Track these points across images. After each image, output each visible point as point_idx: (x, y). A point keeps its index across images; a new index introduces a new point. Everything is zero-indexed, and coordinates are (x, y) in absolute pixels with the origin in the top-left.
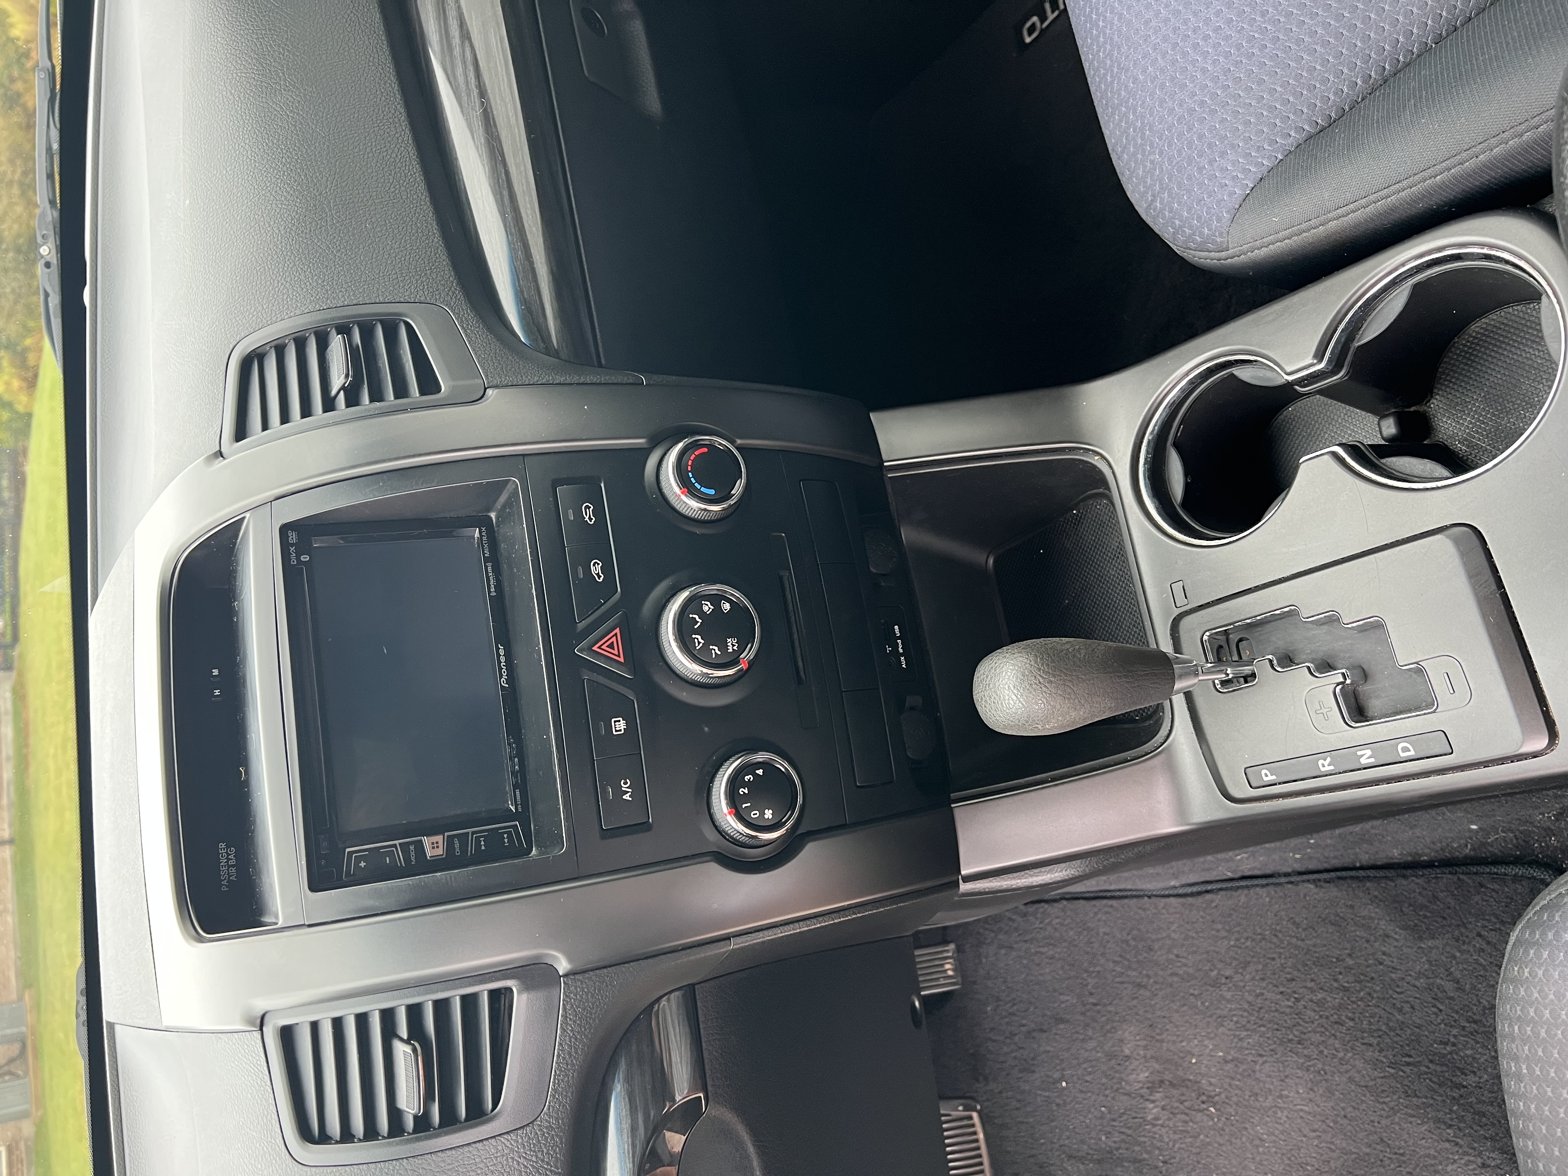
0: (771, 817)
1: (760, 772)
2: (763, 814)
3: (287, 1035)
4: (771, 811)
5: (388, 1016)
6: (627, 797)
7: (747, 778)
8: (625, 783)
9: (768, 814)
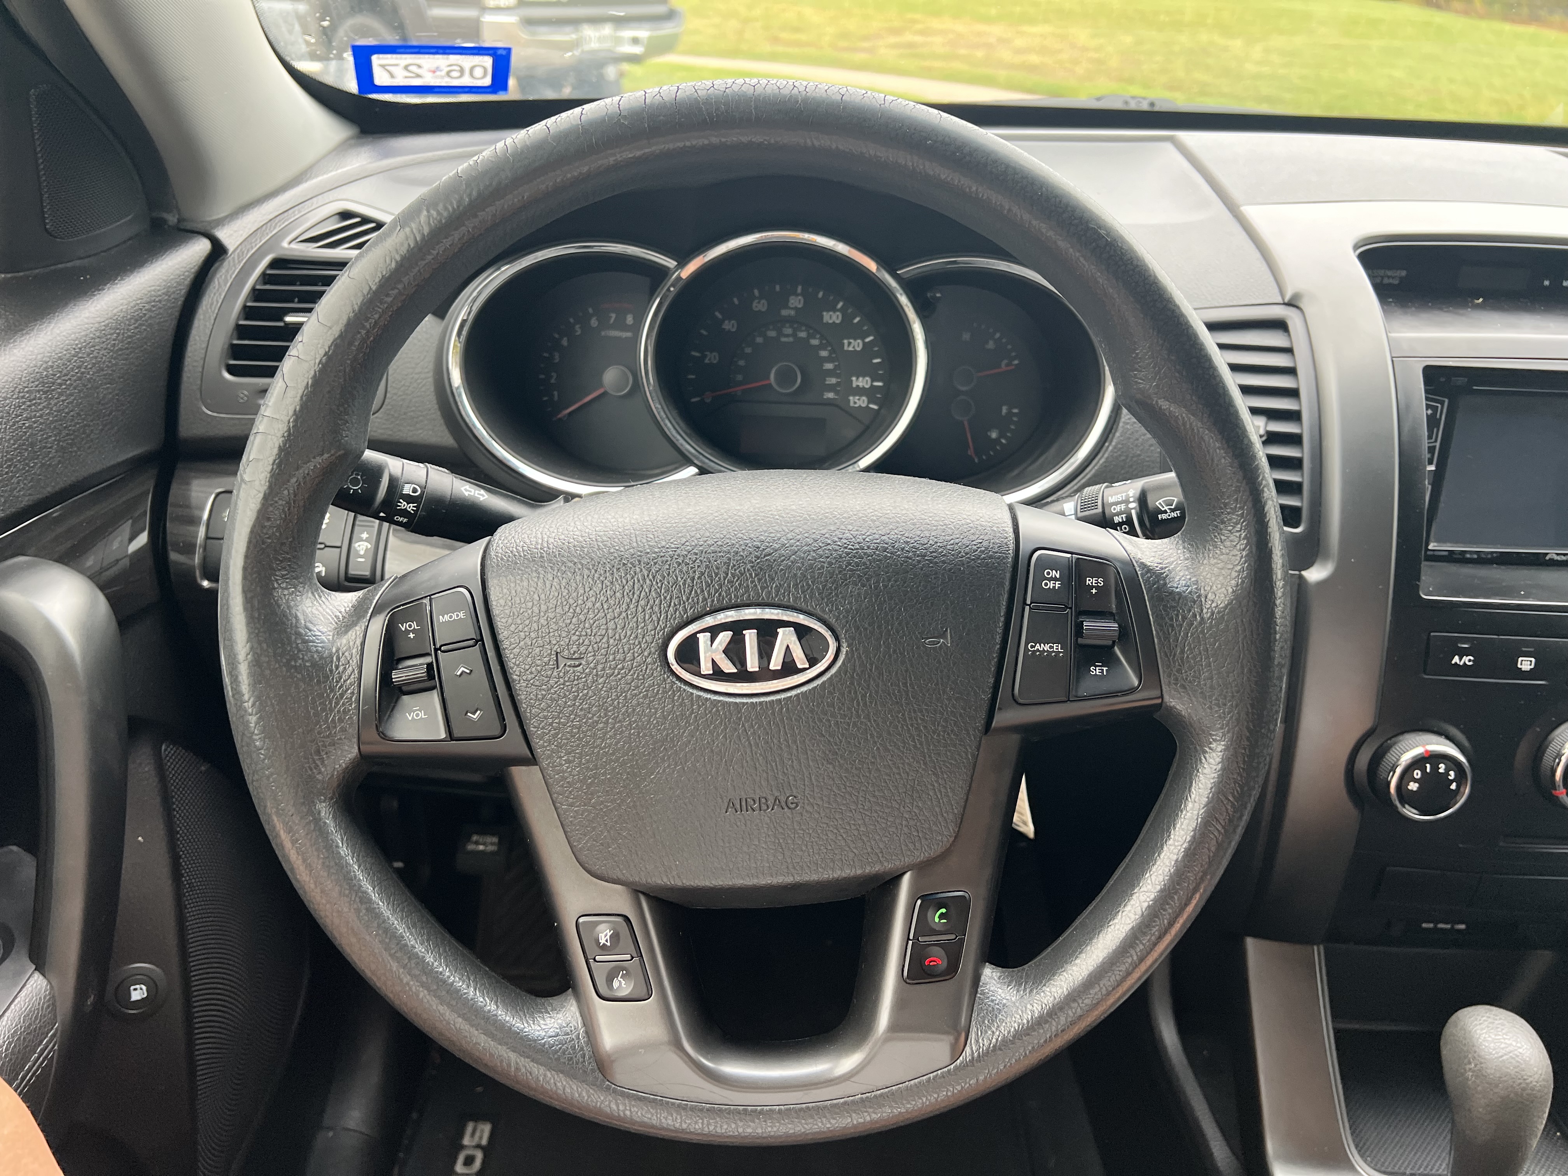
0: (1409, 788)
1: (1453, 786)
2: (1415, 781)
3: (1280, 325)
4: (1415, 789)
5: (1294, 416)
6: (1456, 659)
7: (1452, 773)
8: (1470, 660)
9: (1413, 786)
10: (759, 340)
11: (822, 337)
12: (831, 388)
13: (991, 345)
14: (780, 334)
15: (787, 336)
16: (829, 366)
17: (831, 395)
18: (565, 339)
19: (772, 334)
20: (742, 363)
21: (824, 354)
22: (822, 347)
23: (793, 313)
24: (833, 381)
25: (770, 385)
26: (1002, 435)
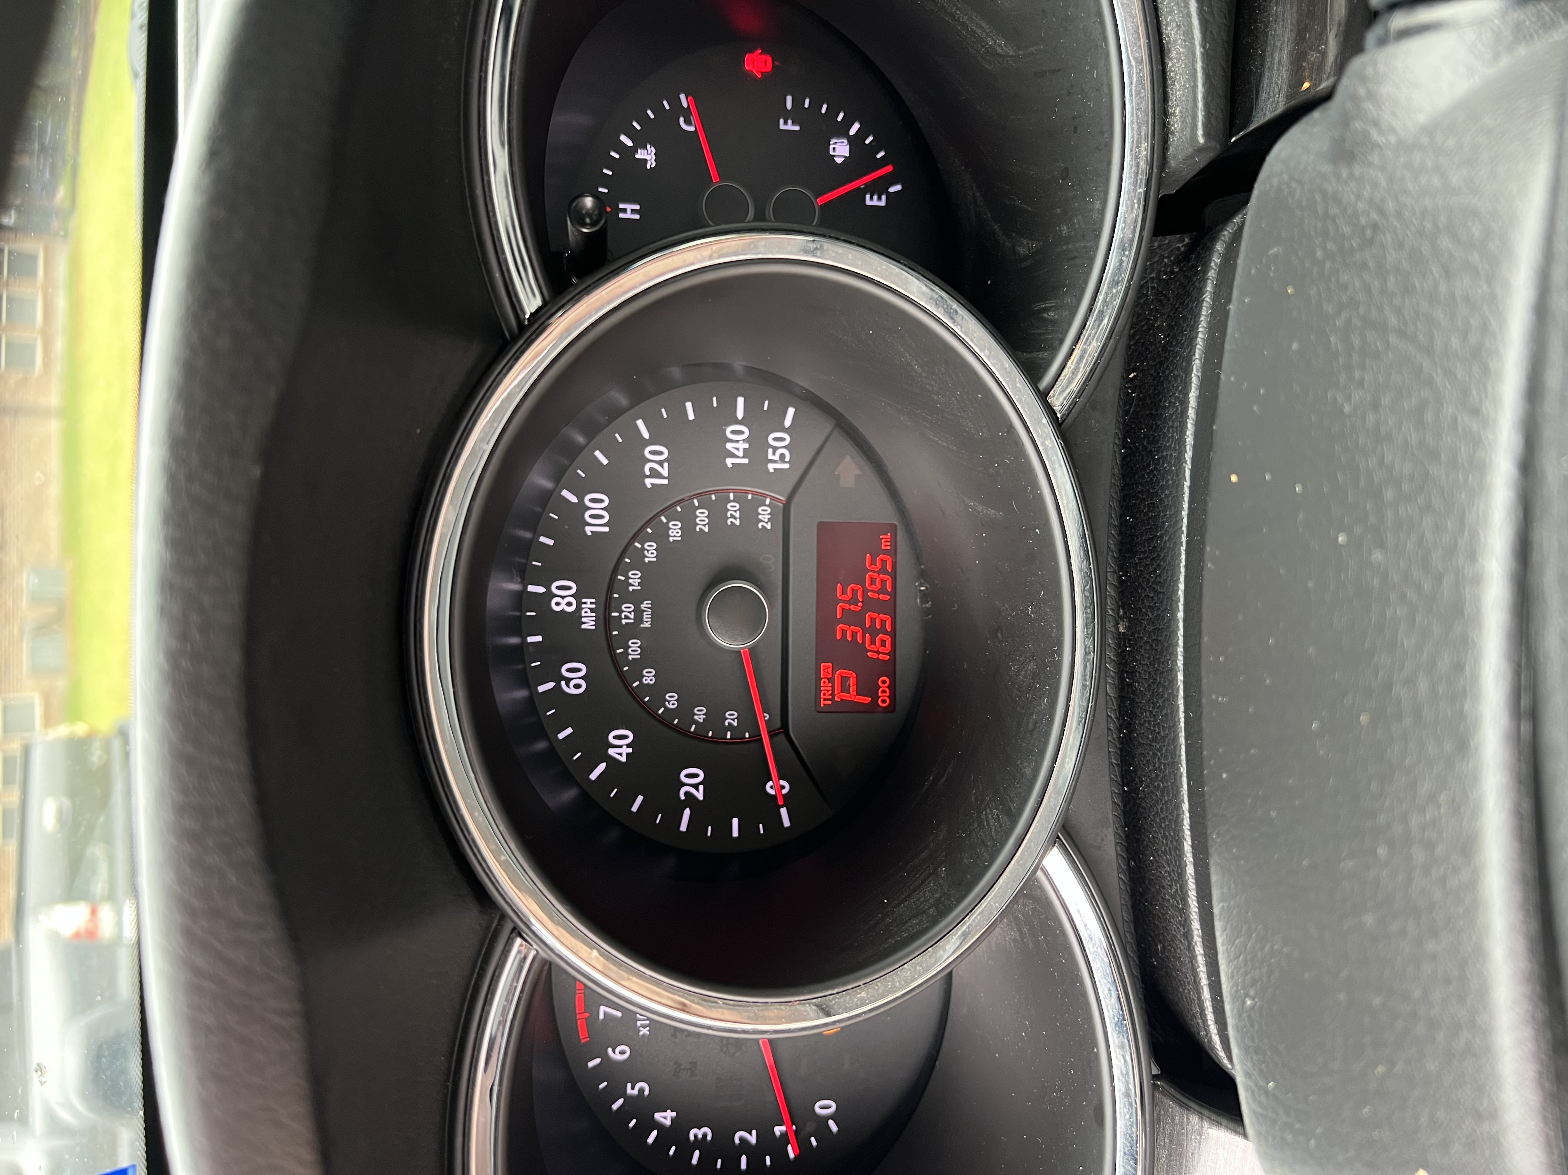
10: (649, 677)
11: (639, 535)
12: (749, 513)
13: (648, 155)
14: (633, 630)
15: (639, 613)
16: (702, 517)
17: (764, 514)
18: (658, 1116)
19: (634, 650)
20: (700, 715)
21: (675, 531)
22: (661, 536)
23: (589, 603)
24: (733, 508)
25: (752, 649)
26: (842, 131)
